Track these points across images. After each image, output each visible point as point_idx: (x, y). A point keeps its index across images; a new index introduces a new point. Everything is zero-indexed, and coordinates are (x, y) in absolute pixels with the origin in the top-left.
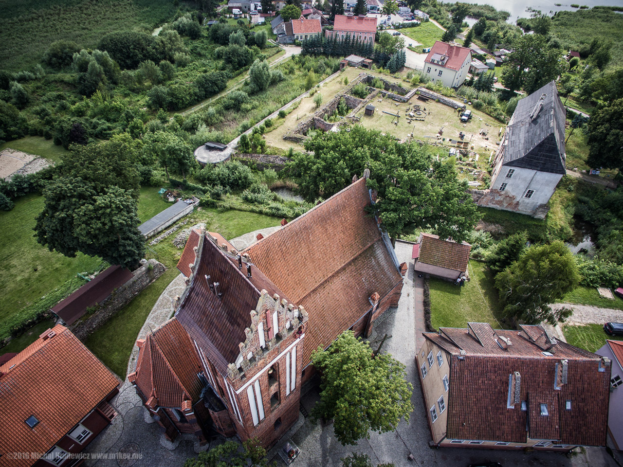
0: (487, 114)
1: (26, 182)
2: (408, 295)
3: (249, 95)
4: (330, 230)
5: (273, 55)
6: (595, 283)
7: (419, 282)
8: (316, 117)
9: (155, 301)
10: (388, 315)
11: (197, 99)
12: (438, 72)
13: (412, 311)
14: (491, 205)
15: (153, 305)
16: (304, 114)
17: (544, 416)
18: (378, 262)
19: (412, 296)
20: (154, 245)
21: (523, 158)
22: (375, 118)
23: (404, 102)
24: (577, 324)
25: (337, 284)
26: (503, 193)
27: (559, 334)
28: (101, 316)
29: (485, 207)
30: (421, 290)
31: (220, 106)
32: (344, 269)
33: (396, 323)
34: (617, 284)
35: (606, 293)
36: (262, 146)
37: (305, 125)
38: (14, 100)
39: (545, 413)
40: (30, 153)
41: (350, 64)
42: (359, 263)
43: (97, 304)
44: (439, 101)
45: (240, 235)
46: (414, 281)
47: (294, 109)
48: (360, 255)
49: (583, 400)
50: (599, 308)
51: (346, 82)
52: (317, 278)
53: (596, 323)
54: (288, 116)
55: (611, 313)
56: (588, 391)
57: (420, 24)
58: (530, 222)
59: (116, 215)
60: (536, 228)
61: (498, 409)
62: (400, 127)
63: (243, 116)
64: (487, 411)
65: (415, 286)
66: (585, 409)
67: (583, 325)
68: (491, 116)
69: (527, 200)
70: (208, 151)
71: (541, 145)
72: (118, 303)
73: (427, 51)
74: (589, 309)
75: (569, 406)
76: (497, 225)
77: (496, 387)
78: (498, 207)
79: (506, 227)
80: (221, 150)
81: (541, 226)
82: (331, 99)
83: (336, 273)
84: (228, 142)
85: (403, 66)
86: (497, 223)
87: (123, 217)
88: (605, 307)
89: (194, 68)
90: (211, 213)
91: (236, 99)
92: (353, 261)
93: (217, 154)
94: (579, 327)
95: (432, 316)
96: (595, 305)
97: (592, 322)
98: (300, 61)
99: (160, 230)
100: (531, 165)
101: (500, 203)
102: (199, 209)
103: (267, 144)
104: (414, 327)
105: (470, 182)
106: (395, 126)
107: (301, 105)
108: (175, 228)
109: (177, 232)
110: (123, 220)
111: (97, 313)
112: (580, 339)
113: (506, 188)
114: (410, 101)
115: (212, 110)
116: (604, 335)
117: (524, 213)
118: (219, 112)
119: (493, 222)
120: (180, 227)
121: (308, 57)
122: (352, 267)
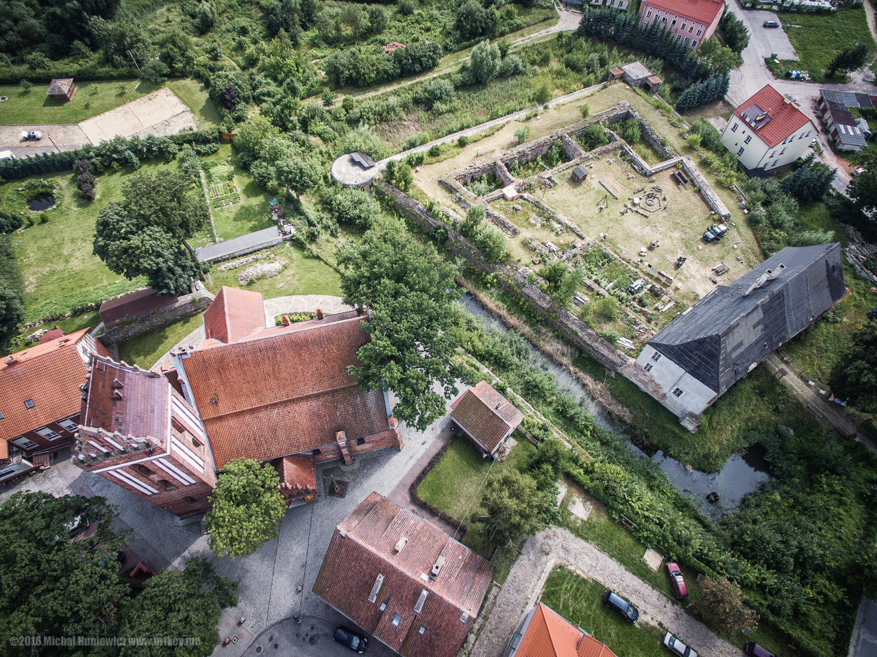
0: (757, 239)
1: (156, 145)
2: (423, 444)
3: (457, 88)
4: (306, 357)
5: (536, 24)
6: (649, 542)
7: (448, 434)
8: (499, 163)
9: (190, 332)
10: (386, 453)
11: (386, 79)
12: (745, 137)
13: (413, 461)
14: (633, 380)
15: (185, 336)
16: (493, 148)
17: (394, 625)
18: (365, 402)
19: (427, 446)
20: (221, 271)
21: (673, 346)
22: (580, 189)
23: (645, 175)
24: (579, 572)
25: (304, 407)
26: (647, 373)
27: (545, 570)
28: (137, 328)
29: (627, 379)
30: (440, 444)
31: (408, 97)
32: (317, 396)
33: (387, 465)
34: (675, 558)
35: (653, 560)
36: (407, 182)
37: (478, 169)
38: (197, 20)
39: (395, 623)
40: (184, 102)
41: (623, 78)
42: (339, 397)
43: (134, 317)
44: (699, 191)
45: (307, 294)
46: (443, 431)
47: (486, 136)
48: (344, 389)
49: (437, 635)
50: (626, 570)
51: (585, 114)
52: (279, 395)
53: (603, 583)
54: (468, 147)
55: (635, 583)
56: (444, 630)
57: (834, 12)
58: (669, 426)
59: (144, 257)
60: (673, 437)
61: (361, 595)
62: (602, 216)
63: (430, 120)
64: (351, 591)
65: (439, 437)
66: (436, 643)
67: (585, 577)
68: (759, 246)
69: (674, 397)
70: (349, 165)
71: (700, 342)
72: (156, 321)
73: (793, 76)
74: (613, 565)
75: (422, 631)
76: (625, 409)
77: (364, 576)
78: (642, 387)
79: (635, 417)
80: (365, 169)
81: (680, 438)
82: (544, 138)
83: (306, 397)
84: (379, 159)
85: (721, 98)
86: (627, 407)
87: (149, 262)
88: (634, 574)
89: (417, 20)
90: (296, 254)
91: (432, 93)
92: (333, 392)
93: (358, 172)
94: (578, 576)
95: (429, 478)
96: (625, 564)
97: (600, 579)
98: (568, 44)
99: (237, 254)
100: (679, 360)
101: (645, 383)
102: (288, 244)
103: (415, 182)
104: (401, 479)
105: (623, 339)
106: (597, 211)
107: (500, 132)
108: (250, 258)
109: (249, 264)
110: (149, 264)
111: (133, 325)
112: (564, 588)
113: (651, 370)
114: (654, 178)
115: (393, 100)
116: (598, 600)
117: (672, 411)
118: (404, 106)
119: (622, 403)
120: (257, 260)
121: (582, 40)
122: (329, 398)
